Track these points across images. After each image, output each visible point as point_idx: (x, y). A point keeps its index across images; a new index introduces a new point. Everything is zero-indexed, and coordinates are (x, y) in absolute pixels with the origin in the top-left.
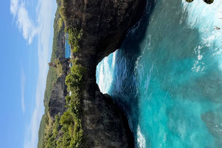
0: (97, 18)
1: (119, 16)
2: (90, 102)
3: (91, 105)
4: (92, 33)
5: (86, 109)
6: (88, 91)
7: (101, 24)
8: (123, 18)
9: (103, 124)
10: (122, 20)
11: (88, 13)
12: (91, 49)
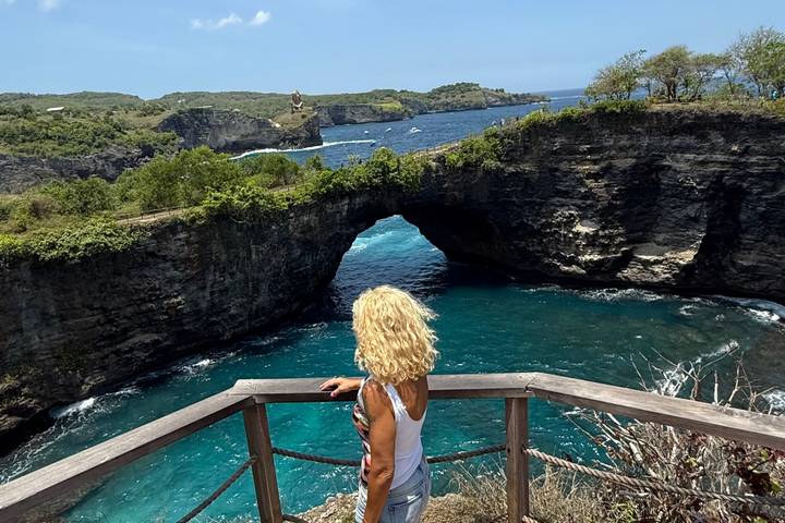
0: (531, 196)
1: (541, 240)
2: (344, 214)
3: (338, 216)
4: (493, 189)
5: (329, 207)
6: (367, 205)
7: (518, 206)
8: (538, 252)
9: (302, 254)
10: (531, 249)
11: (540, 172)
12: (456, 193)
